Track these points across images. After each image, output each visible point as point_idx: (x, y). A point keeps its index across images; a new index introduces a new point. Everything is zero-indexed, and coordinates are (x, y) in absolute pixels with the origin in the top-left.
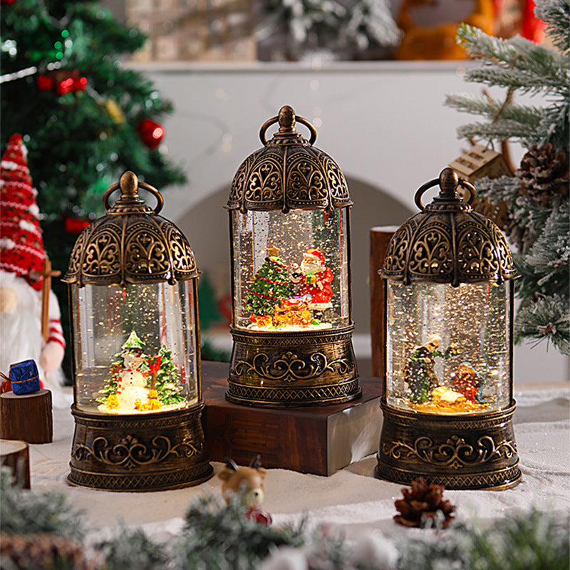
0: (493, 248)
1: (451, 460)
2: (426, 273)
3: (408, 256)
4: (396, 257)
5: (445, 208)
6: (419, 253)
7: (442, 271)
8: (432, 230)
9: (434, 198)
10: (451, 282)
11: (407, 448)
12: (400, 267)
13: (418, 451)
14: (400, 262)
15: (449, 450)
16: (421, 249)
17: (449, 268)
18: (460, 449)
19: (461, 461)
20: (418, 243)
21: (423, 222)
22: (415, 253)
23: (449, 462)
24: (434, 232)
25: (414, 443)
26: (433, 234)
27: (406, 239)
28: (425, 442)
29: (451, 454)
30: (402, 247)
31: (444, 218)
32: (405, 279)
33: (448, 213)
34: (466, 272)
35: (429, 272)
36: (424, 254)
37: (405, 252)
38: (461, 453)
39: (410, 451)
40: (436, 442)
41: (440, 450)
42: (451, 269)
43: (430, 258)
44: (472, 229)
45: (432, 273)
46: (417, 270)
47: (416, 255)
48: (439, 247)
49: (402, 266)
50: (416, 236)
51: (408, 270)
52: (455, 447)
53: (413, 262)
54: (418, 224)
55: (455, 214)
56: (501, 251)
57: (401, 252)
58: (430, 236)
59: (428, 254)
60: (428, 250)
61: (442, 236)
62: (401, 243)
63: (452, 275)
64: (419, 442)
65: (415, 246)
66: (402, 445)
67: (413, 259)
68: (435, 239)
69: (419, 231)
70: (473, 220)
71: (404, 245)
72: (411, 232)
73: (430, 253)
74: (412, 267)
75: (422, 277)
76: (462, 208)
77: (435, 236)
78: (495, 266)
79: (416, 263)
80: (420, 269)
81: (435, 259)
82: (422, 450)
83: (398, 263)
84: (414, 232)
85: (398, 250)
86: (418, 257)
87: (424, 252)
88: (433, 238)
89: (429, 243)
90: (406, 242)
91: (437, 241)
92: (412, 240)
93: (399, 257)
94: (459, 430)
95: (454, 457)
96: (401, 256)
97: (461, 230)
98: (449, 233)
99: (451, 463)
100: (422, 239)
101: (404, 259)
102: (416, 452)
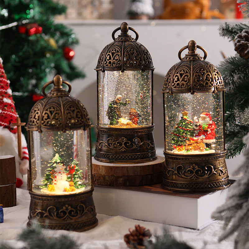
0: (140, 56)
1: (121, 148)
2: (111, 66)
3: (104, 59)
4: (100, 60)
5: (122, 39)
6: (108, 58)
7: (117, 65)
8: (114, 48)
9: (119, 35)
10: (121, 70)
15: (120, 143)
16: (109, 56)
18: (125, 142)
19: (126, 148)
20: (108, 53)
22: (106, 58)
25: (106, 141)
28: (111, 140)
29: (121, 145)
31: (120, 43)
32: (102, 70)
33: (122, 42)
34: (127, 65)
36: (110, 58)
38: (125, 144)
39: (105, 144)
40: (115, 140)
41: (116, 143)
42: (121, 64)
43: (112, 60)
44: (131, 47)
45: (113, 66)
46: (107, 65)
48: (116, 55)
49: (102, 64)
50: (108, 51)
52: (123, 142)
54: (109, 46)
55: (125, 42)
57: (102, 58)
58: (113, 50)
59: (112, 58)
60: (111, 56)
61: (118, 50)
63: (121, 66)
64: (108, 140)
65: (107, 55)
66: (102, 142)
67: (105, 61)
68: (115, 52)
69: (109, 49)
71: (103, 55)
74: (105, 64)
75: (108, 68)
76: (129, 39)
77: (115, 50)
78: (141, 64)
79: (107, 62)
82: (109, 143)
84: (107, 49)
86: (107, 60)
89: (112, 53)
92: (106, 52)
94: (124, 135)
97: (126, 48)
98: (121, 49)
99: (121, 149)
100: (110, 52)
101: (102, 61)
102: (107, 144)
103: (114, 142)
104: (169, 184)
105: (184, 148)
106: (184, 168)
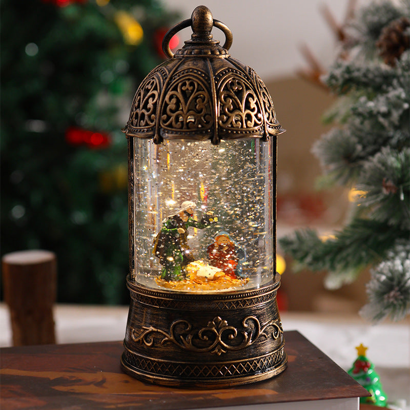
0: (256, 99)
1: (213, 346)
2: (182, 128)
3: (159, 109)
4: (144, 111)
5: (199, 53)
6: (172, 105)
7: (200, 126)
8: (187, 78)
9: (185, 42)
10: (211, 138)
11: (162, 334)
12: (149, 122)
13: (174, 337)
14: (149, 116)
15: (210, 334)
16: (174, 100)
17: (207, 123)
18: (224, 331)
20: (170, 93)
21: (174, 69)
22: (166, 105)
23: (211, 347)
24: (189, 79)
25: (168, 328)
26: (187, 83)
27: (155, 89)
28: (182, 326)
30: (151, 99)
31: (200, 63)
32: (156, 136)
33: (204, 59)
34: (228, 126)
35: (185, 127)
36: (178, 106)
37: (155, 105)
38: (225, 337)
39: (165, 336)
40: (195, 325)
41: (200, 335)
42: (211, 122)
43: (185, 111)
44: (233, 76)
45: (188, 128)
46: (170, 125)
47: (168, 108)
48: (196, 98)
49: (152, 121)
50: (167, 86)
51: (159, 125)
52: (218, 329)
53: (165, 116)
54: (169, 72)
55: (212, 60)
56: (264, 103)
57: (150, 105)
58: (184, 84)
59: (183, 105)
60: (182, 100)
61: (198, 84)
62: (150, 94)
64: (175, 326)
65: (167, 97)
66: (154, 329)
67: (165, 112)
68: (191, 88)
69: (171, 80)
70: (232, 66)
71: (153, 96)
72: (162, 81)
73: (186, 105)
74: (165, 122)
75: (177, 132)
76: (218, 53)
77: (190, 85)
78: (259, 120)
79: (169, 117)
80: (174, 123)
81: (191, 112)
82: (179, 335)
83: (146, 118)
84: (165, 80)
85: (147, 102)
86: (171, 110)
87: (178, 103)
88: (188, 87)
89: (183, 92)
90: (155, 92)
91: (193, 91)
92: (163, 90)
93: (148, 110)
94: (221, 310)
95: (216, 343)
96: (150, 109)
97: (221, 78)
98: (206, 80)
100: (175, 89)
101: (154, 112)
102: (172, 338)
103: (193, 332)
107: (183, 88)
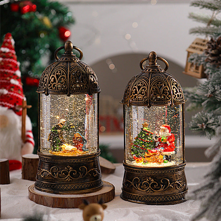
0: (87, 78)
1: (66, 177)
2: (55, 89)
3: (47, 81)
4: (43, 82)
5: (66, 60)
6: (52, 81)
7: (63, 89)
10: (67, 94)
11: (47, 172)
14: (44, 84)
15: (66, 172)
16: (53, 78)
17: (65, 87)
18: (71, 171)
19: (71, 178)
20: (52, 75)
21: (55, 66)
22: (50, 80)
23: (66, 178)
24: (59, 70)
25: (50, 170)
26: (59, 71)
27: (47, 74)
28: (55, 169)
29: (67, 174)
31: (65, 64)
32: (46, 93)
33: (67, 62)
34: (74, 89)
35: (56, 89)
36: (55, 81)
37: (46, 80)
38: (71, 174)
39: (48, 173)
40: (60, 169)
41: (61, 172)
42: (67, 87)
43: (57, 83)
44: (77, 69)
45: (58, 89)
46: (51, 88)
48: (61, 77)
49: (45, 86)
50: (51, 72)
51: (47, 88)
52: (69, 171)
54: (53, 67)
55: (70, 62)
57: (45, 80)
58: (58, 72)
59: (56, 80)
60: (56, 79)
61: (63, 72)
62: (45, 76)
63: (67, 90)
64: (52, 169)
65: (51, 77)
66: (45, 170)
67: (49, 83)
68: (60, 73)
69: (53, 70)
70: (78, 65)
71: (46, 76)
73: (57, 80)
74: (49, 87)
75: (53, 91)
76: (74, 60)
77: (60, 72)
78: (88, 87)
79: (51, 85)
80: (52, 87)
81: (59, 83)
82: (54, 173)
84: (51, 70)
85: (44, 79)
86: (52, 82)
87: (54, 80)
90: (47, 75)
91: (60, 74)
92: (50, 74)
94: (71, 163)
95: (68, 176)
97: (72, 69)
98: (66, 71)
99: (67, 178)
100: (54, 74)
101: (46, 83)
102: (51, 173)
103: (59, 172)
104: (128, 196)
105: (143, 160)
106: (140, 181)
107: (57, 74)
